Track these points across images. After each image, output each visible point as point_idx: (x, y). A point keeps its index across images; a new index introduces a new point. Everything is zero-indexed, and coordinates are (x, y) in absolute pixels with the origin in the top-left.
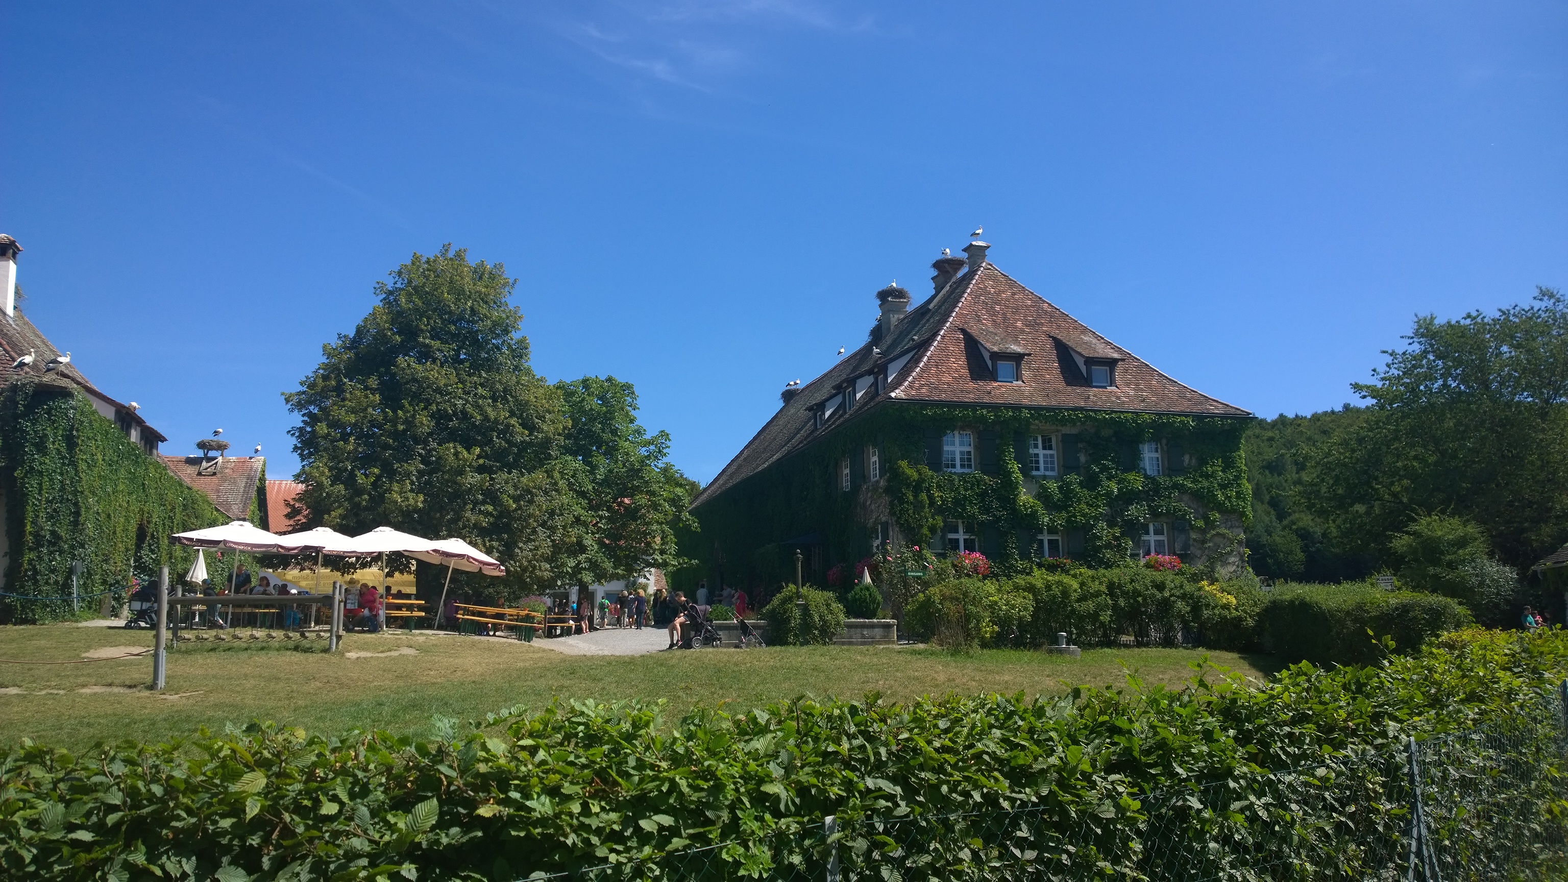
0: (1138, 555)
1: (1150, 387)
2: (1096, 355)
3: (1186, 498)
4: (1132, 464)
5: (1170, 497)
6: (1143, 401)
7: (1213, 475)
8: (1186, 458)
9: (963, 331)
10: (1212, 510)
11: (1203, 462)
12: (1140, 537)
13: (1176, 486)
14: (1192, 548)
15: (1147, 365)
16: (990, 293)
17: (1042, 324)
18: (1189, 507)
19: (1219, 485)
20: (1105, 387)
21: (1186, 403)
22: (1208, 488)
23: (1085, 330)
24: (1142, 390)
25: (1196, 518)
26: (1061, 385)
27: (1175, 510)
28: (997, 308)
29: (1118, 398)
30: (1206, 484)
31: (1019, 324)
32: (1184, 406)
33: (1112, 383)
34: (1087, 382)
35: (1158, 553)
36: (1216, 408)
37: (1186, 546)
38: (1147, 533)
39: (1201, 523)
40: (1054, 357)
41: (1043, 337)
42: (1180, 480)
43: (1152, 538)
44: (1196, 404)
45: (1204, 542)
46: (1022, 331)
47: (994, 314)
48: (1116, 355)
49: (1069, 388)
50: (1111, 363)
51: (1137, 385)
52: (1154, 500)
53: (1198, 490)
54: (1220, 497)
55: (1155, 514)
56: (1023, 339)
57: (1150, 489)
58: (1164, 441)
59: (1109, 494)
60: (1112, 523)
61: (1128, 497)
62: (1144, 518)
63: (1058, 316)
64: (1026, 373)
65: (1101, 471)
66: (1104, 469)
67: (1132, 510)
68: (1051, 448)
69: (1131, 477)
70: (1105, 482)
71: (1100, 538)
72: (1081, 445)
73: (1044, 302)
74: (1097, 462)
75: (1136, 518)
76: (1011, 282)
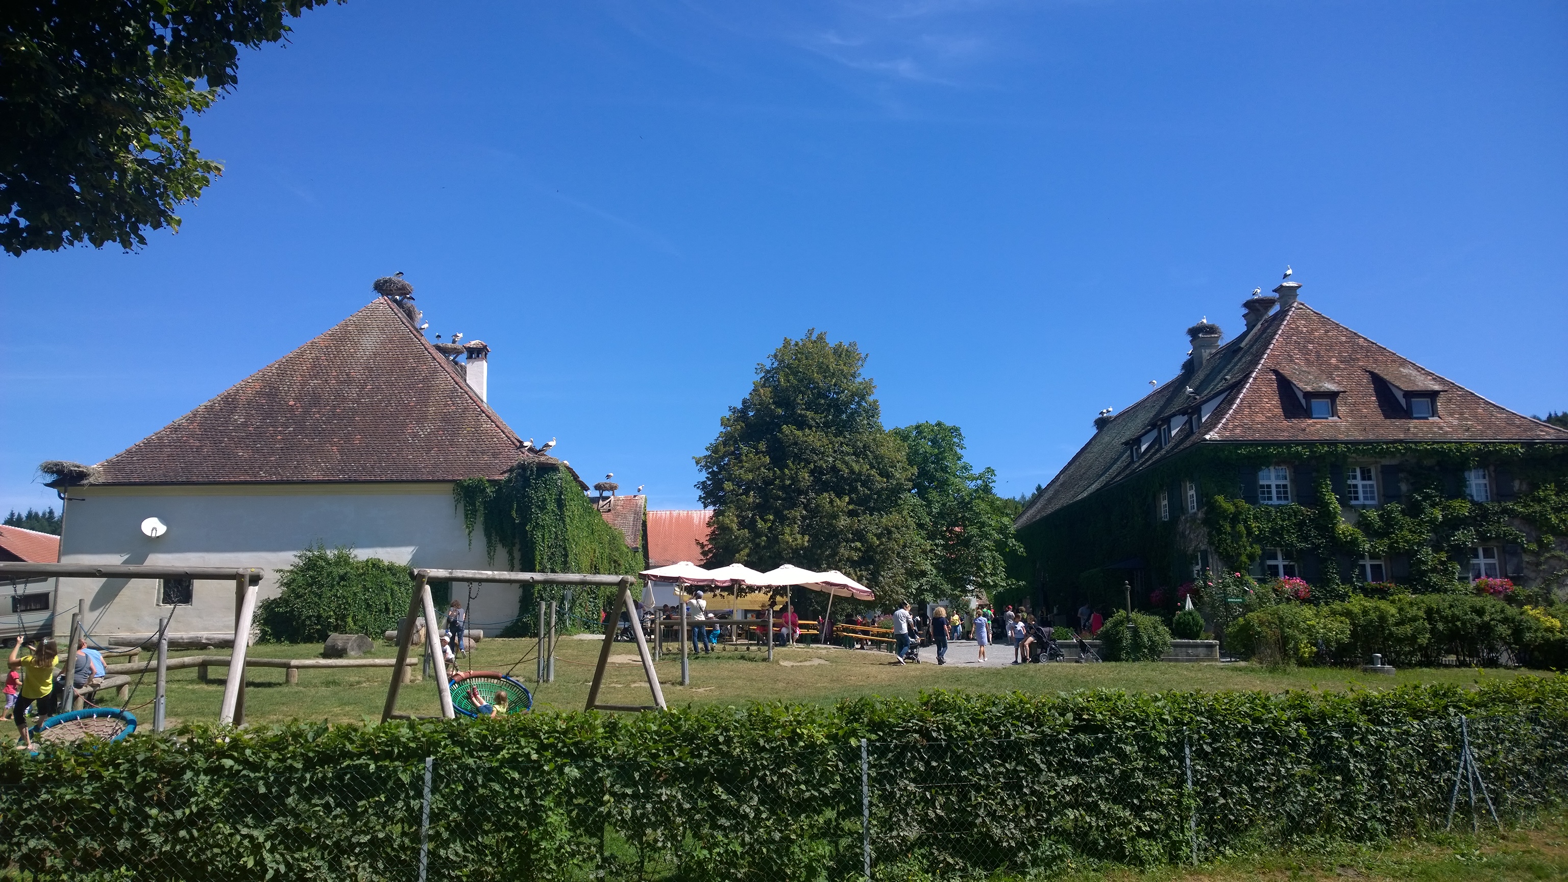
0: (1467, 578)
1: (1475, 416)
2: (1416, 388)
3: (1517, 522)
4: (1459, 491)
5: (1499, 522)
6: (1467, 430)
7: (1545, 499)
8: (1516, 484)
9: (1276, 372)
10: (1546, 533)
11: (1535, 487)
12: (1469, 560)
13: (1505, 511)
14: (1525, 571)
15: (1472, 394)
16: (1302, 332)
17: (1358, 359)
18: (1520, 531)
19: (1552, 508)
20: (1426, 418)
21: (1514, 430)
22: (1540, 512)
23: (1404, 362)
24: (1467, 419)
25: (1529, 542)
26: (1379, 418)
27: (1505, 533)
28: (1310, 347)
29: (1441, 428)
30: (1537, 508)
31: (1333, 361)
32: (1512, 434)
33: (1434, 413)
34: (1407, 414)
35: (1488, 576)
36: (1548, 434)
37: (1519, 569)
38: (1477, 556)
39: (1534, 547)
40: (1371, 391)
41: (1359, 372)
42: (1510, 505)
43: (1482, 562)
44: (1525, 431)
45: (1538, 564)
46: (1337, 368)
47: (1305, 351)
48: (1437, 387)
49: (1388, 421)
50: (1433, 395)
51: (1461, 414)
52: (1482, 525)
53: (1530, 514)
54: (1554, 520)
55: (1483, 538)
56: (1338, 376)
57: (1477, 515)
58: (1492, 468)
59: (1433, 521)
60: (1437, 549)
61: (1454, 523)
62: (1473, 542)
63: (1373, 350)
64: (1342, 409)
65: (1424, 499)
66: (1427, 497)
67: (1459, 536)
68: (1370, 478)
69: (1456, 503)
70: (1428, 510)
71: (1425, 563)
72: (1401, 475)
73: (1360, 337)
74: (1419, 491)
75: (1464, 543)
76: (1324, 321)
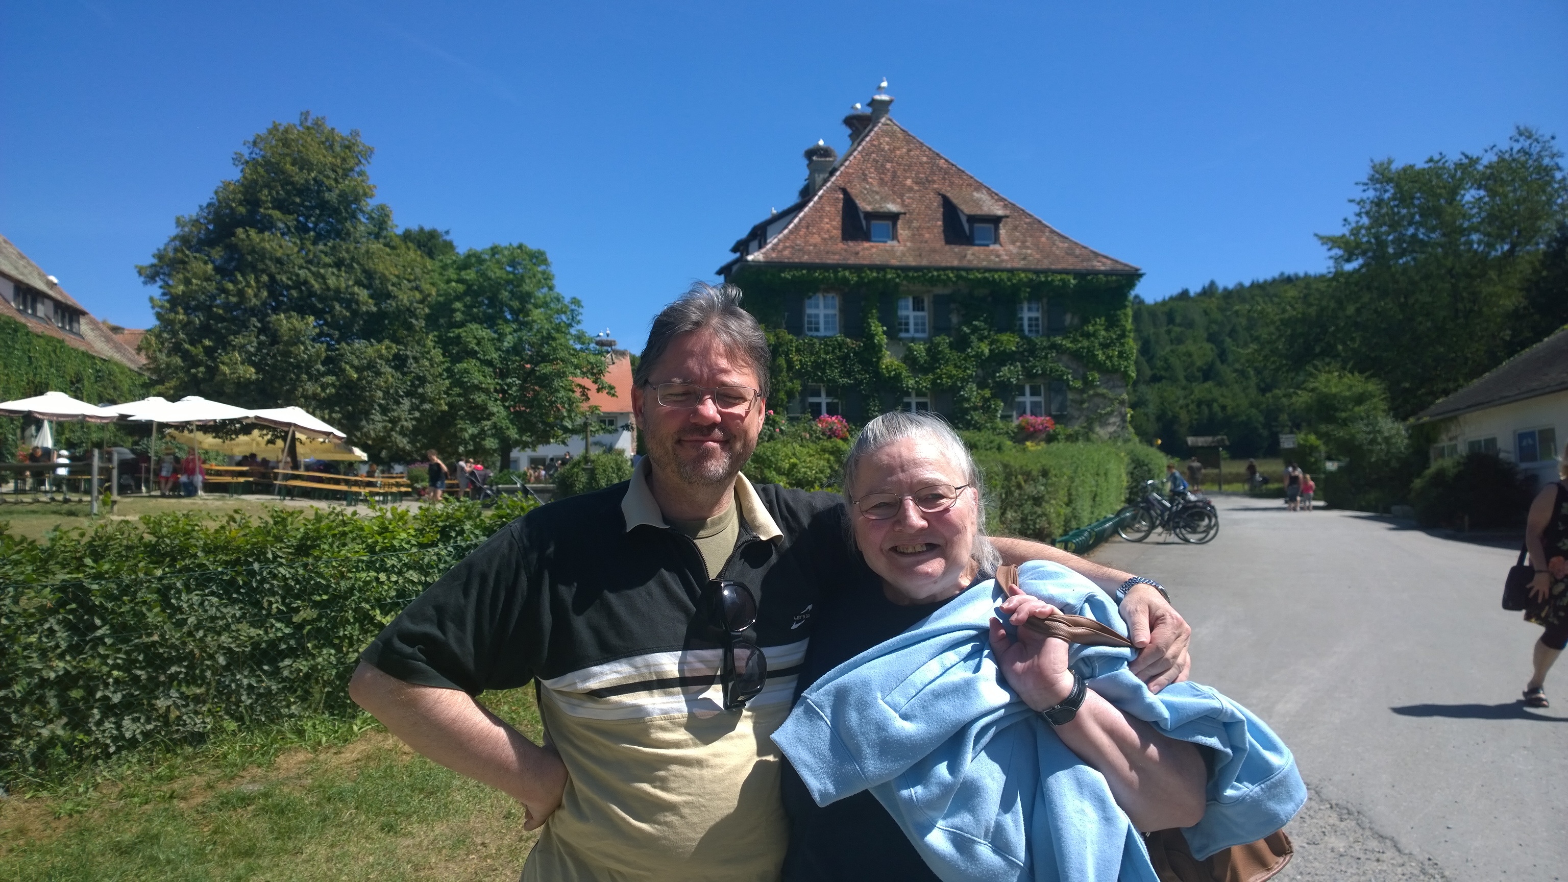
0: (1011, 416)
1: (1036, 245)
2: (979, 213)
3: (1065, 358)
4: (1010, 324)
5: (1046, 357)
6: (1024, 259)
7: (1094, 335)
8: (1068, 318)
9: (844, 191)
10: (1093, 369)
11: (1085, 321)
12: (1014, 397)
13: (1054, 346)
14: (1069, 409)
15: (1040, 222)
16: (883, 150)
17: (934, 182)
18: (1067, 367)
19: (1100, 344)
20: (987, 245)
21: (1071, 260)
22: (1088, 348)
23: (979, 186)
24: (1028, 248)
25: (1075, 379)
26: (940, 243)
27: (1051, 371)
28: (888, 166)
29: (998, 256)
30: (1086, 343)
31: (909, 182)
32: (1069, 263)
33: (996, 240)
34: (969, 241)
35: (1032, 414)
36: (1104, 264)
37: (1062, 407)
38: (1023, 394)
39: (1079, 384)
40: (939, 215)
41: (932, 195)
42: (1058, 340)
43: (1028, 399)
44: (1082, 261)
45: (1082, 402)
46: (910, 189)
47: (881, 170)
48: (1000, 212)
49: (947, 247)
50: (996, 221)
51: (1024, 242)
52: (1029, 361)
53: (1078, 350)
54: (1101, 357)
55: (1029, 375)
56: (909, 198)
57: (1025, 350)
58: (1045, 300)
59: (979, 356)
60: (982, 385)
61: (1001, 358)
62: (1018, 379)
63: (953, 172)
64: (903, 232)
65: (973, 332)
66: (975, 330)
67: (1005, 371)
68: (923, 310)
69: (1004, 337)
70: (975, 343)
71: (968, 400)
72: (953, 306)
73: (941, 158)
74: (968, 323)
75: (1009, 379)
76: (908, 138)
